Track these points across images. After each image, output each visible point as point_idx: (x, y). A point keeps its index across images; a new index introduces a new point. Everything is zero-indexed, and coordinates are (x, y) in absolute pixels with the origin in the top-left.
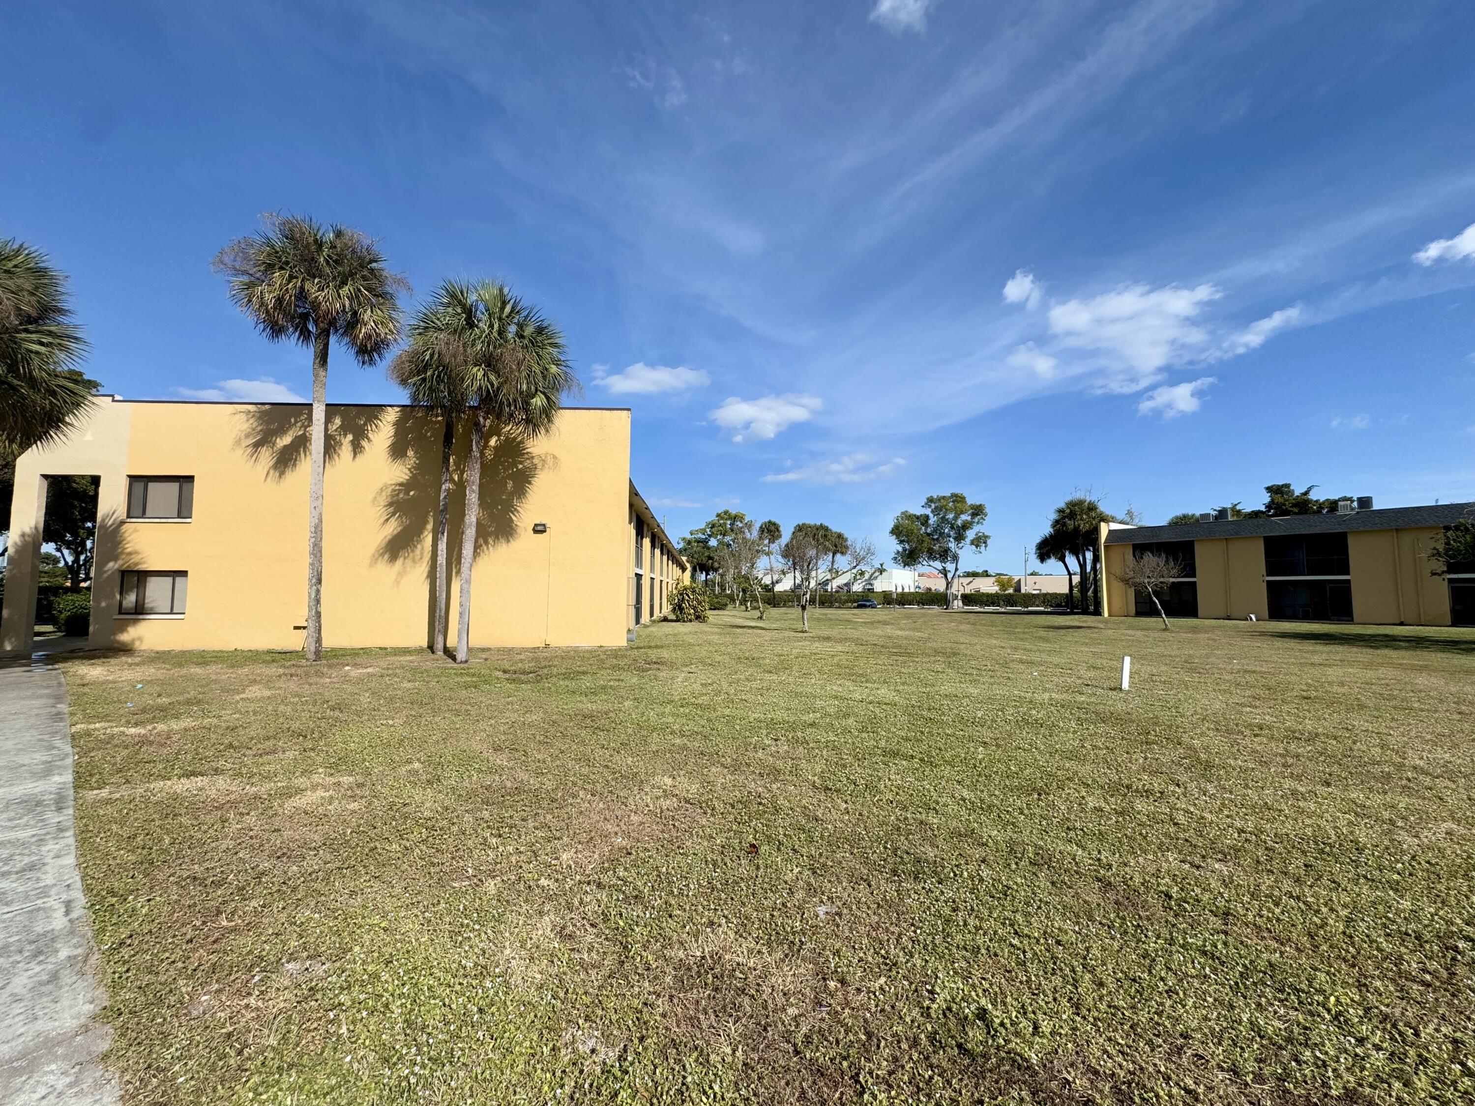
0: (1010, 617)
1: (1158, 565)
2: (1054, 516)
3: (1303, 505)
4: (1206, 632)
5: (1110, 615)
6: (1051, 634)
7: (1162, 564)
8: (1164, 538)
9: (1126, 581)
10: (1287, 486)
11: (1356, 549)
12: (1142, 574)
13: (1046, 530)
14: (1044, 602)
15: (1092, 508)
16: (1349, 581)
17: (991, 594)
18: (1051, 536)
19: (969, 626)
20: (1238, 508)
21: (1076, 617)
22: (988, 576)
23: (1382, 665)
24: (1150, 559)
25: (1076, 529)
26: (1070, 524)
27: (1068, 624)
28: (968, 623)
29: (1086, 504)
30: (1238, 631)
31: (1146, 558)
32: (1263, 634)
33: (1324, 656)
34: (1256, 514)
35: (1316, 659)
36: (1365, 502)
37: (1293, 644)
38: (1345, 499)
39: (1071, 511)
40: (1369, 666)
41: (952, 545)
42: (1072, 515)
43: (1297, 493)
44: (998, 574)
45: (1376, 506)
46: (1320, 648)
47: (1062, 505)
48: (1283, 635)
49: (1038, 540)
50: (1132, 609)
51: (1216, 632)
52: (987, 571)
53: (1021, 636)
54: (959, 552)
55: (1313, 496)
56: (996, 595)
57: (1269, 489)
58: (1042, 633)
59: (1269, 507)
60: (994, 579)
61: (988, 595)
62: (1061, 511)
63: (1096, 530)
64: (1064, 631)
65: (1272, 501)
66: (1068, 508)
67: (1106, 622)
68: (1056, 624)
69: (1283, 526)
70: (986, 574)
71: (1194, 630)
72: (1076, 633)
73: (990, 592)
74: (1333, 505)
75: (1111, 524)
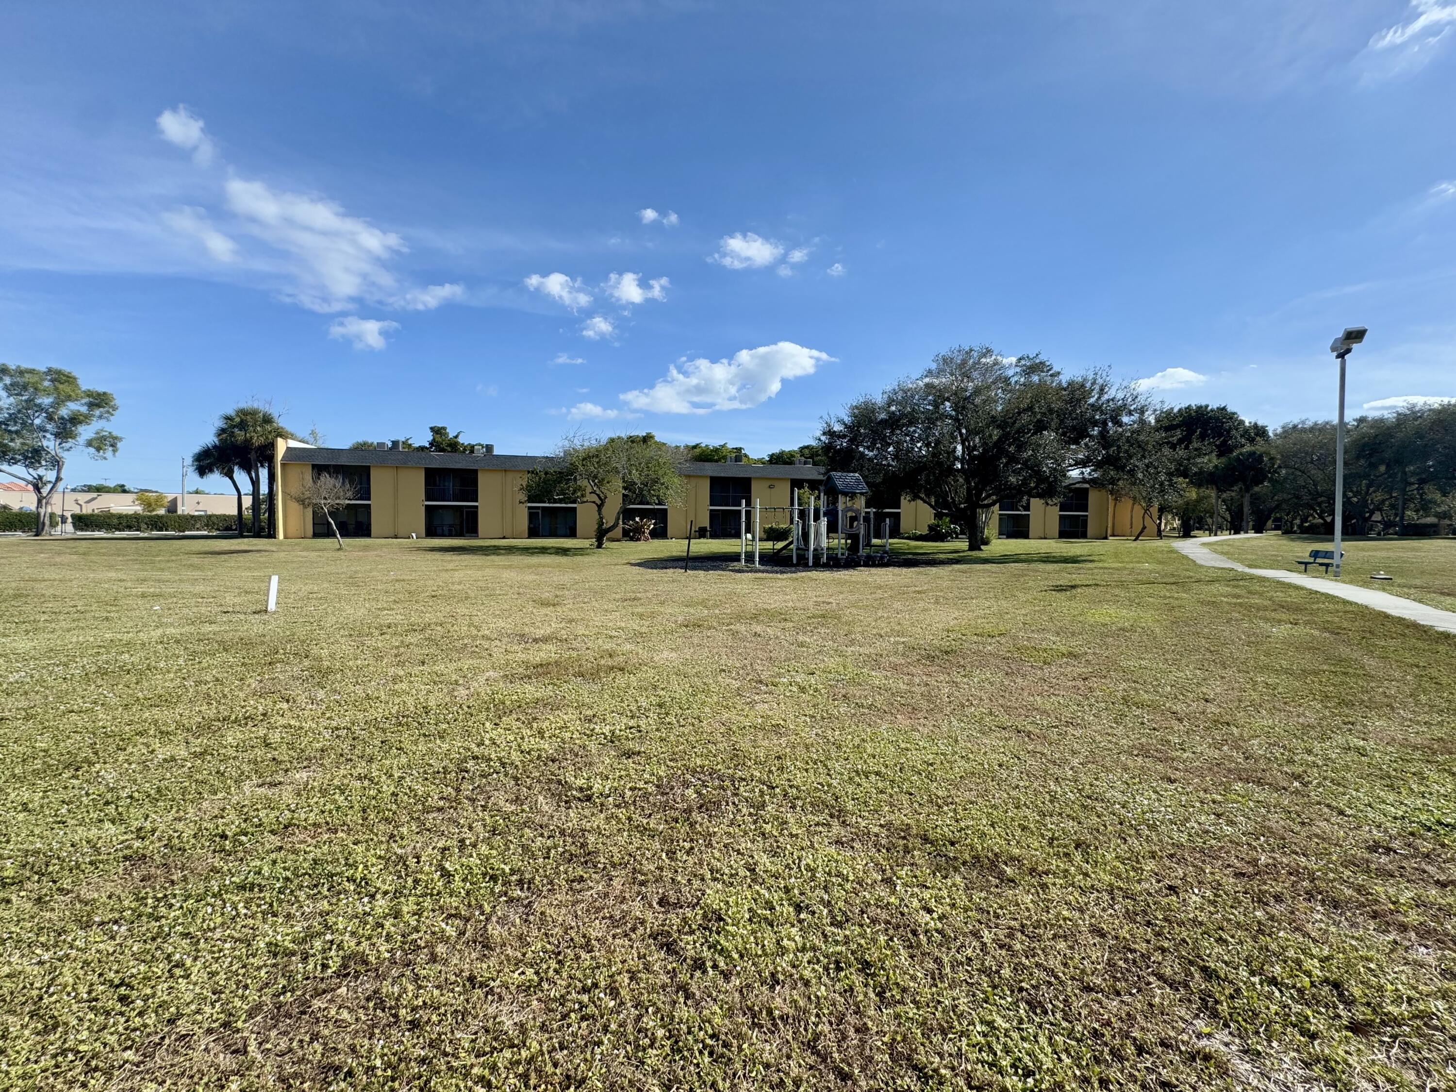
0: (152, 543)
1: (335, 486)
2: (220, 424)
3: (454, 446)
4: (376, 550)
5: (286, 537)
6: (209, 559)
7: (338, 485)
8: (343, 461)
9: (302, 501)
10: (444, 428)
11: (484, 482)
12: (319, 495)
13: (209, 438)
14: (207, 525)
15: (267, 420)
16: (477, 507)
17: (126, 516)
18: (215, 447)
19: (75, 557)
20: (410, 442)
21: (246, 540)
22: (125, 491)
23: (488, 567)
24: (327, 481)
25: (248, 442)
26: (240, 435)
27: (233, 548)
28: (76, 553)
29: (261, 415)
30: (400, 547)
31: (322, 479)
32: (419, 549)
33: (457, 563)
34: (422, 448)
35: (451, 566)
36: (489, 448)
37: (438, 555)
38: (479, 445)
39: (242, 421)
40: (480, 568)
41: (50, 443)
42: (242, 425)
43: (451, 436)
44: (142, 490)
45: (496, 452)
46: (455, 557)
47: (231, 411)
48: (433, 549)
49: (197, 449)
50: (310, 530)
51: (385, 550)
52: (123, 486)
53: (163, 565)
54: (65, 455)
55: (461, 440)
56: (136, 517)
57: (432, 429)
58: (195, 560)
59: (431, 444)
60: (134, 496)
61: (120, 517)
62: (228, 418)
63: (272, 446)
64: (226, 556)
65: (434, 439)
66: (237, 415)
67: (281, 544)
68: (217, 549)
69: (439, 460)
70: (123, 490)
71: (366, 548)
72: (241, 558)
73: (125, 513)
74: (472, 448)
75: (290, 441)
